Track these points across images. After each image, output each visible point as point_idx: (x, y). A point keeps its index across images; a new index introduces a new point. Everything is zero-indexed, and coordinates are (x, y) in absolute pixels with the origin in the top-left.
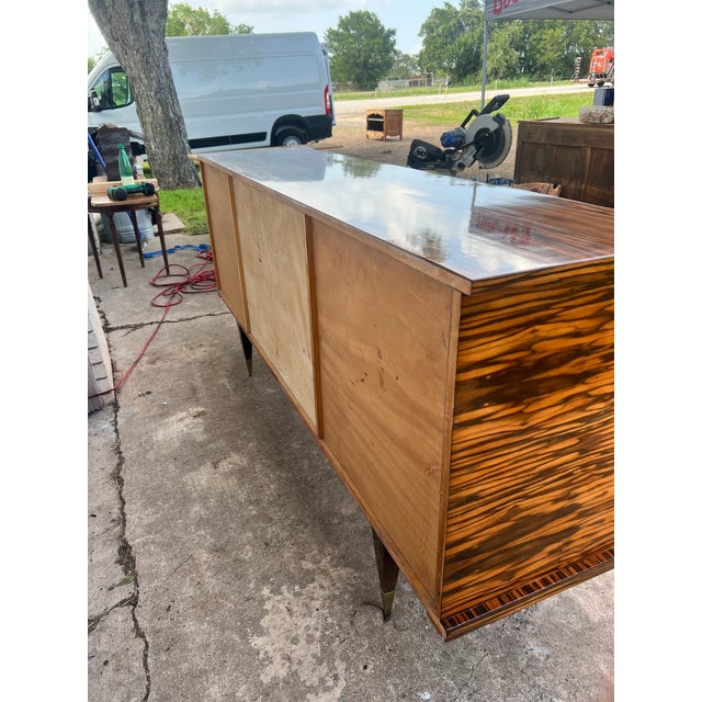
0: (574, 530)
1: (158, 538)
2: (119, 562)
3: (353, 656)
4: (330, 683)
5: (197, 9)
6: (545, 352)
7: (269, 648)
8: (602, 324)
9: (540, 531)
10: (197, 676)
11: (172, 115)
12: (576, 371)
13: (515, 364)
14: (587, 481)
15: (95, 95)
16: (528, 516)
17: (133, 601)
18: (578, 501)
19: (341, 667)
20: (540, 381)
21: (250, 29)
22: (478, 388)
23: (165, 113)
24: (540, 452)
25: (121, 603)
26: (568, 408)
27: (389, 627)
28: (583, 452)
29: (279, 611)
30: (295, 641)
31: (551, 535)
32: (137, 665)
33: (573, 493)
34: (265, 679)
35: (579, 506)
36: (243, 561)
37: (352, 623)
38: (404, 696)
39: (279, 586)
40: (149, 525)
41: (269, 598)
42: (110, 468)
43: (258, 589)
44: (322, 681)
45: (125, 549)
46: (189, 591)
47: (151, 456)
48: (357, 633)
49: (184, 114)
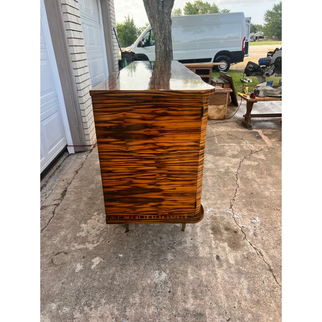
0: (162, 200)
1: (76, 190)
2: (62, 194)
3: (107, 237)
4: (95, 242)
5: (205, 3)
6: (131, 123)
7: (85, 228)
8: (155, 117)
9: (145, 195)
10: (61, 228)
11: (168, 49)
12: (148, 133)
13: (118, 125)
14: (163, 181)
15: (143, 40)
16: (137, 187)
17: (57, 205)
18: (160, 187)
19: (102, 239)
20: (131, 134)
21: (228, 11)
22: (104, 130)
23: (165, 48)
24: (137, 162)
25: (55, 205)
26: (146, 147)
27: (125, 234)
28: (159, 168)
29: (95, 220)
30: (94, 229)
31: (150, 199)
32: (48, 220)
33: (158, 183)
34: (78, 235)
35: (162, 190)
36: (96, 204)
37: (114, 230)
38: (114, 253)
39: (100, 213)
40: (76, 187)
41: (95, 215)
42: (77, 169)
43: (94, 212)
44: (93, 241)
45: (65, 191)
46: (74, 207)
47: (90, 168)
48: (114, 232)
49: (173, 49)
